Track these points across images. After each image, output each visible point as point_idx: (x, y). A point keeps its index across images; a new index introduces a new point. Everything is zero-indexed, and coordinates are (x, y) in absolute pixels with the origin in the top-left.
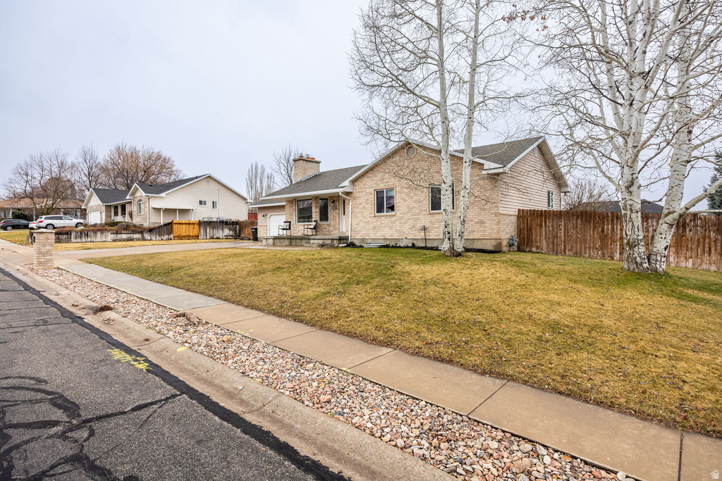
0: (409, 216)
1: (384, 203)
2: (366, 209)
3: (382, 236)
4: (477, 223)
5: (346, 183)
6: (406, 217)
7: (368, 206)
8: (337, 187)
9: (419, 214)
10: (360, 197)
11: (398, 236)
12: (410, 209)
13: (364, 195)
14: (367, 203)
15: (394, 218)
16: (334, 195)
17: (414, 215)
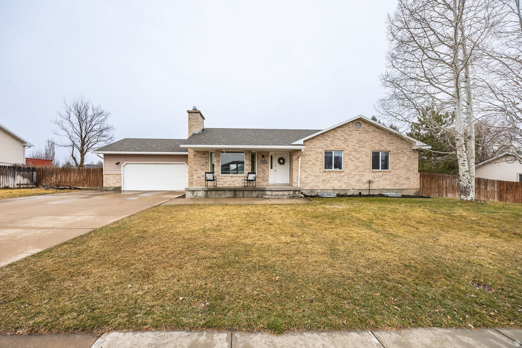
0: (356, 172)
1: (333, 162)
2: (315, 165)
3: (332, 187)
4: (405, 179)
5: (301, 142)
6: (353, 173)
7: (318, 163)
8: (290, 145)
9: (364, 171)
10: (309, 155)
11: (346, 187)
12: (357, 168)
13: (314, 154)
14: (317, 161)
15: (343, 174)
16: (263, 151)
17: (360, 172)
